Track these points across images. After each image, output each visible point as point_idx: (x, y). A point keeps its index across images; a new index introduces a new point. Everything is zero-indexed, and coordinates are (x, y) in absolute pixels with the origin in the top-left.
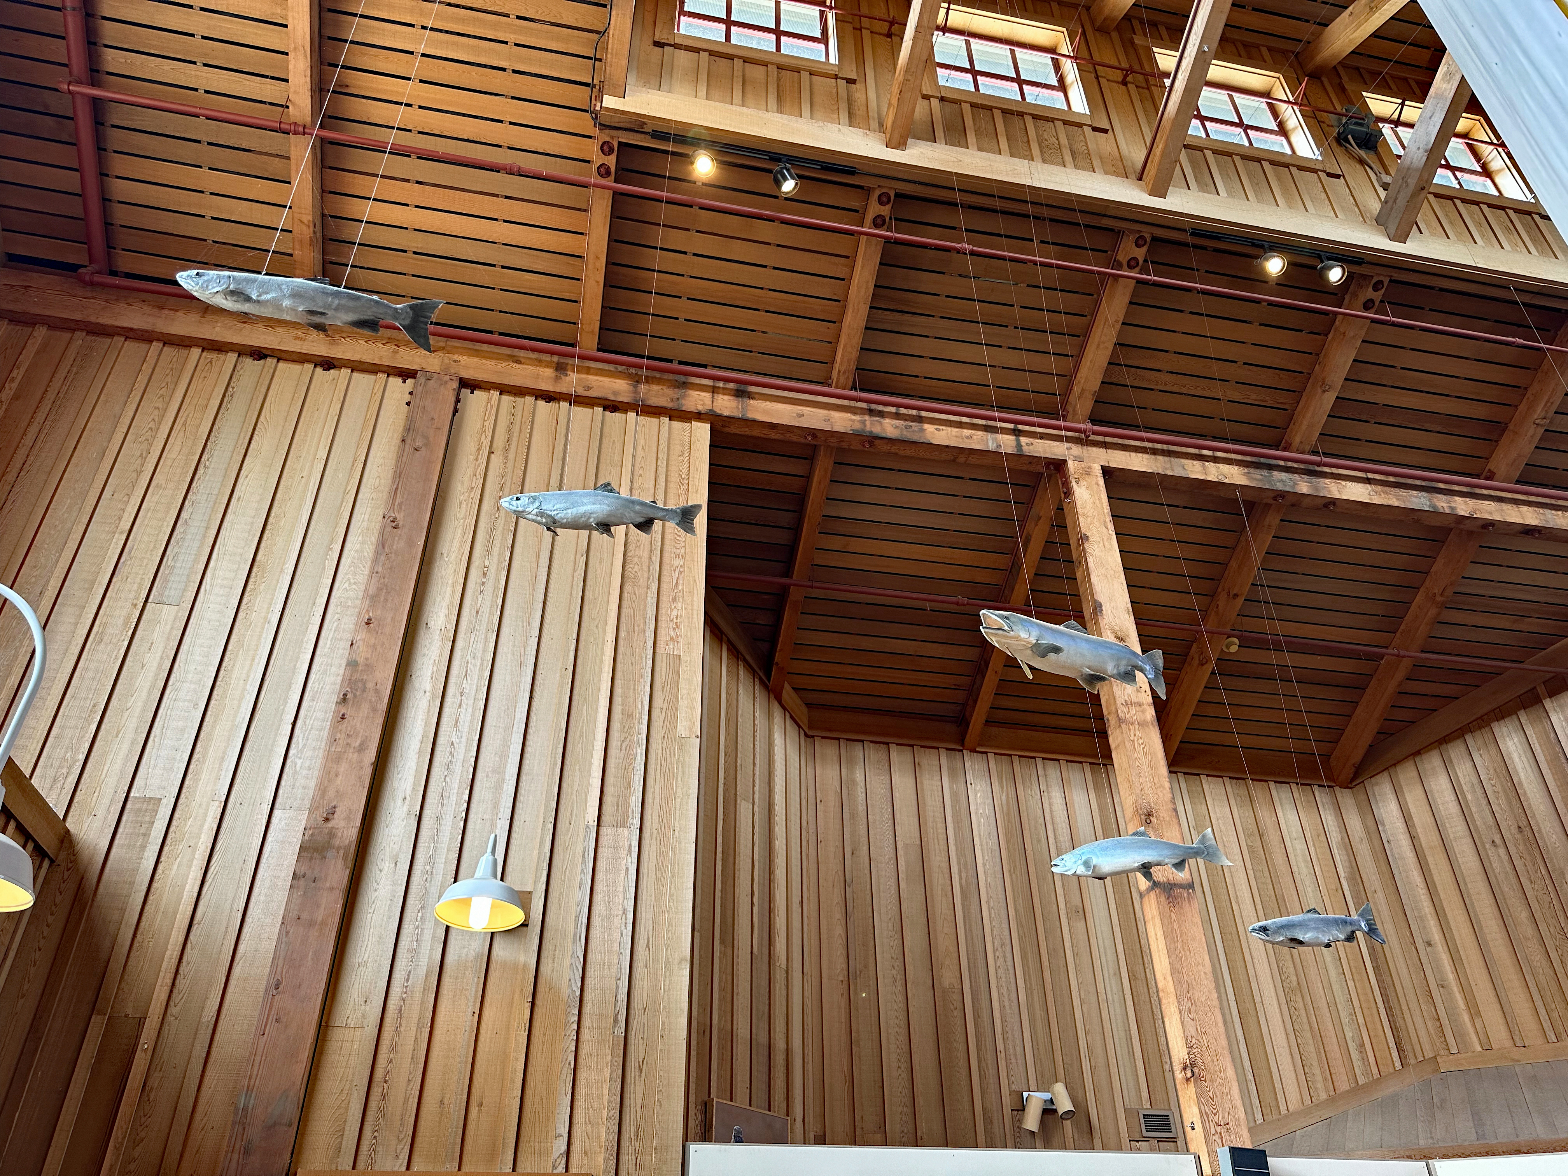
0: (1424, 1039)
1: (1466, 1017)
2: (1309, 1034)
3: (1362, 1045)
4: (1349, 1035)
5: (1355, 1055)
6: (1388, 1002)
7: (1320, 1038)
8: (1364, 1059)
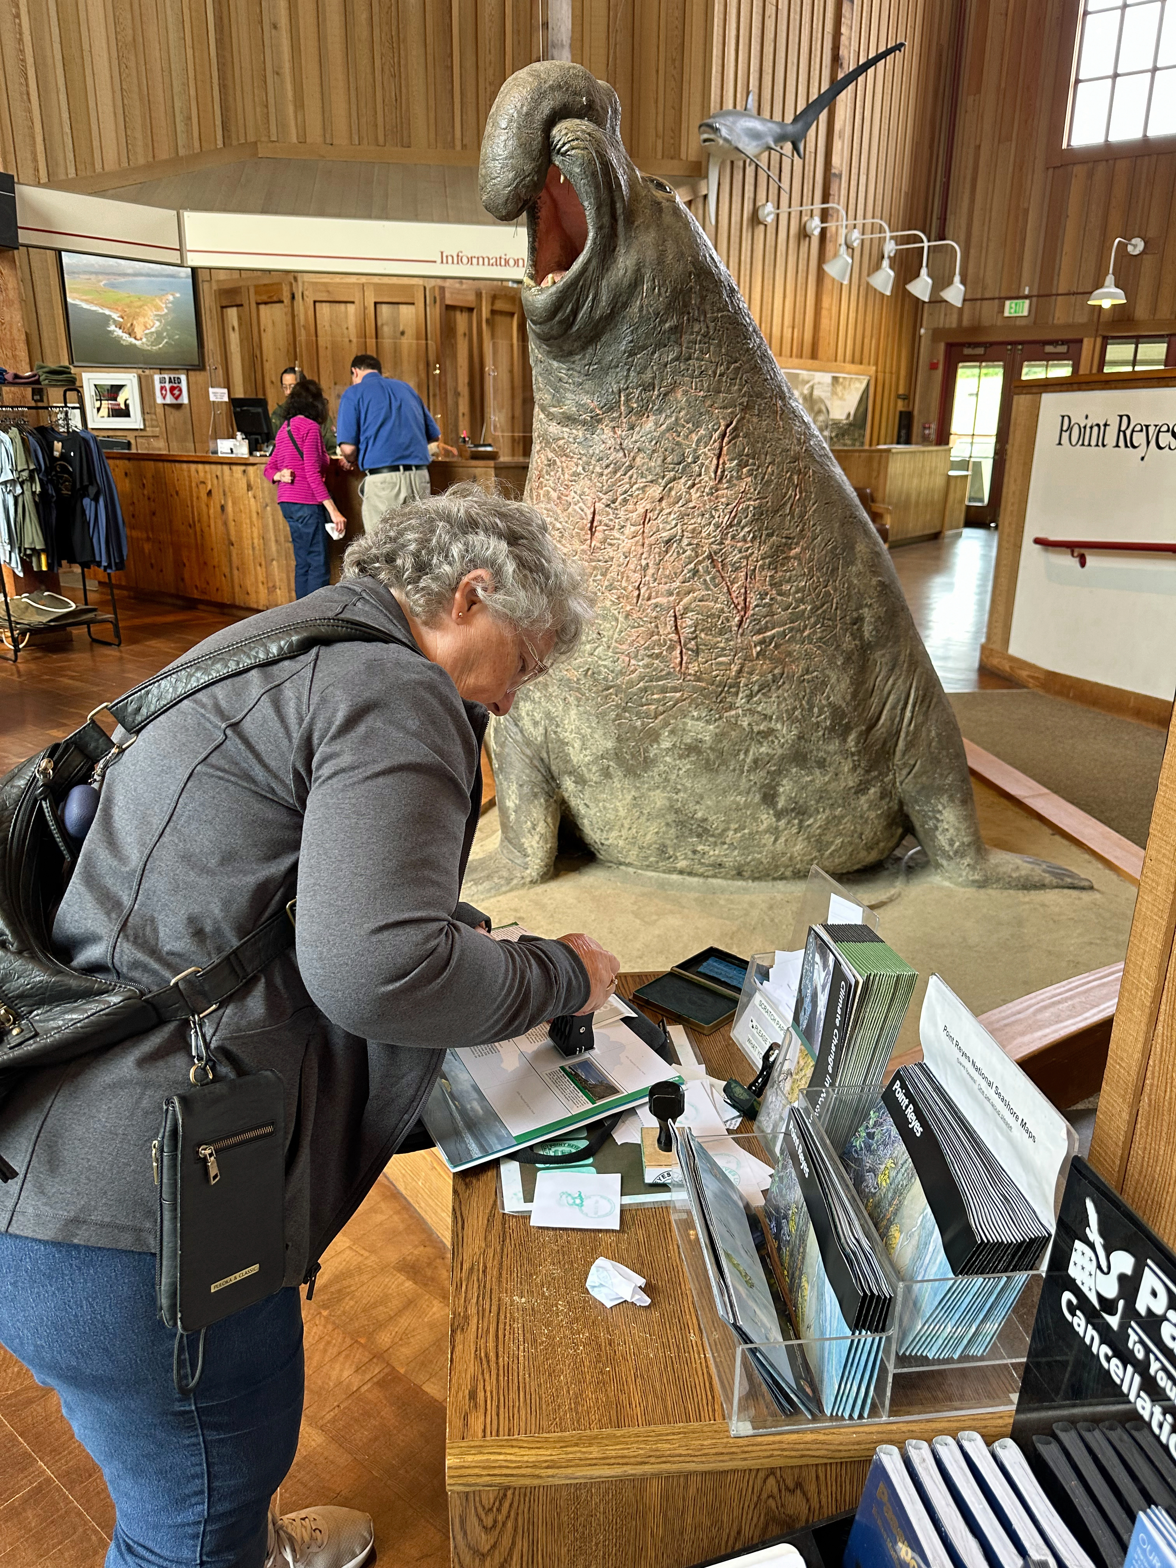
0: (250, 124)
1: (291, 109)
2: (136, 96)
3: (189, 118)
4: (178, 105)
5: (180, 127)
6: (224, 79)
7: (148, 103)
8: (189, 132)
